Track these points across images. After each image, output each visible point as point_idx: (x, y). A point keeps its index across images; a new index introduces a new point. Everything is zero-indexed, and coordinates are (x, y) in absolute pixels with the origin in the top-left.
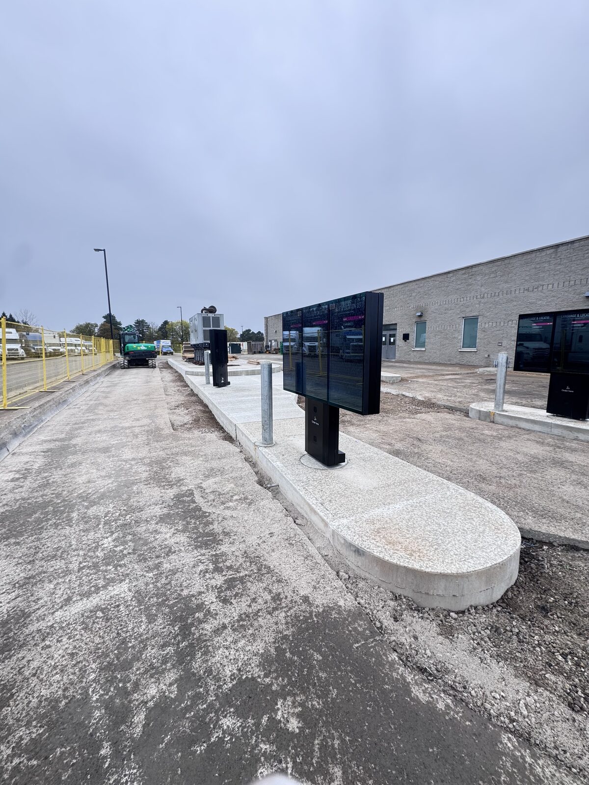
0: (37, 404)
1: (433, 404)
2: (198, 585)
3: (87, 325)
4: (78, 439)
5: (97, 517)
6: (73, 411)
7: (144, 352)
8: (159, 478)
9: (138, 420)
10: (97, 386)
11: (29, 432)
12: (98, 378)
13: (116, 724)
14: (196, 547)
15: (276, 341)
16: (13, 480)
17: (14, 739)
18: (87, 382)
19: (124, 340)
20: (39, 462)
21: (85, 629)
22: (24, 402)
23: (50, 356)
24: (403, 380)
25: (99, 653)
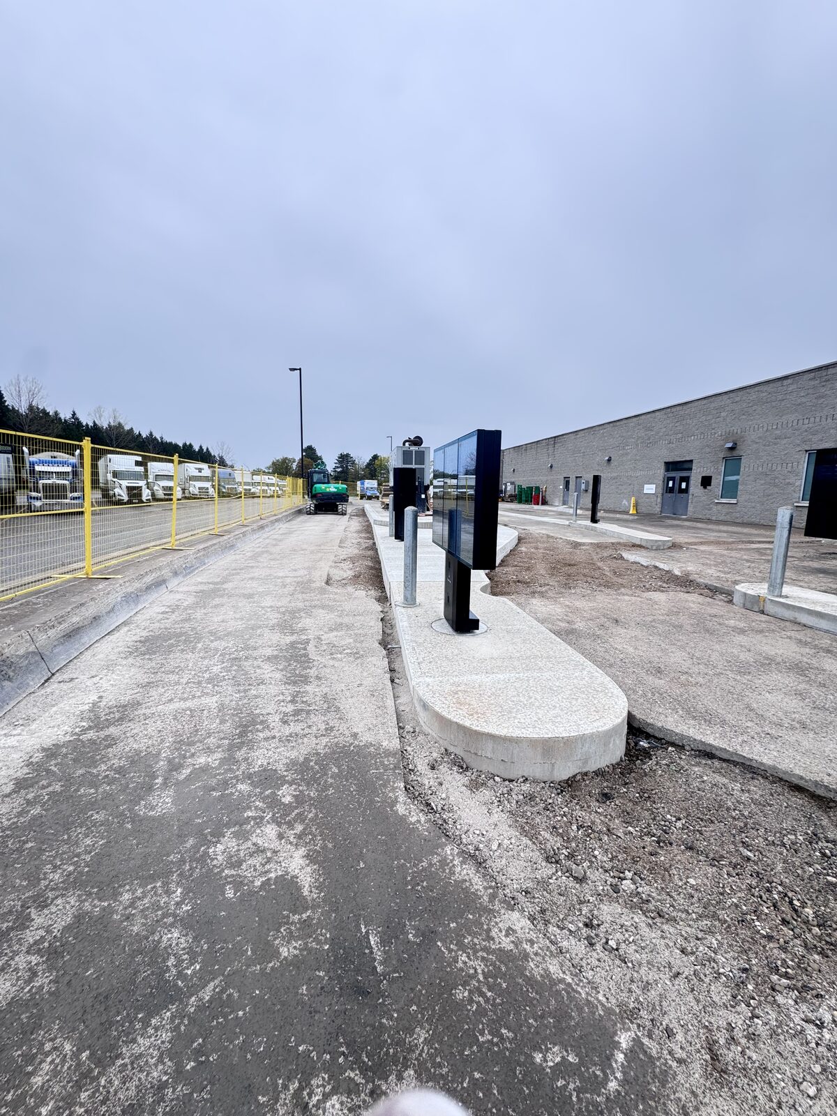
0: (201, 546)
1: (691, 581)
2: (271, 708)
3: (285, 460)
4: (230, 584)
5: (216, 650)
6: (238, 557)
7: (333, 494)
8: (285, 627)
9: (295, 570)
10: (272, 532)
11: (190, 573)
12: (277, 524)
13: (171, 770)
14: (286, 683)
15: (512, 483)
16: (162, 613)
17: (109, 764)
18: (262, 527)
19: (312, 479)
20: (190, 600)
21: (174, 719)
22: (191, 544)
23: (224, 496)
24: (675, 546)
25: (176, 734)
